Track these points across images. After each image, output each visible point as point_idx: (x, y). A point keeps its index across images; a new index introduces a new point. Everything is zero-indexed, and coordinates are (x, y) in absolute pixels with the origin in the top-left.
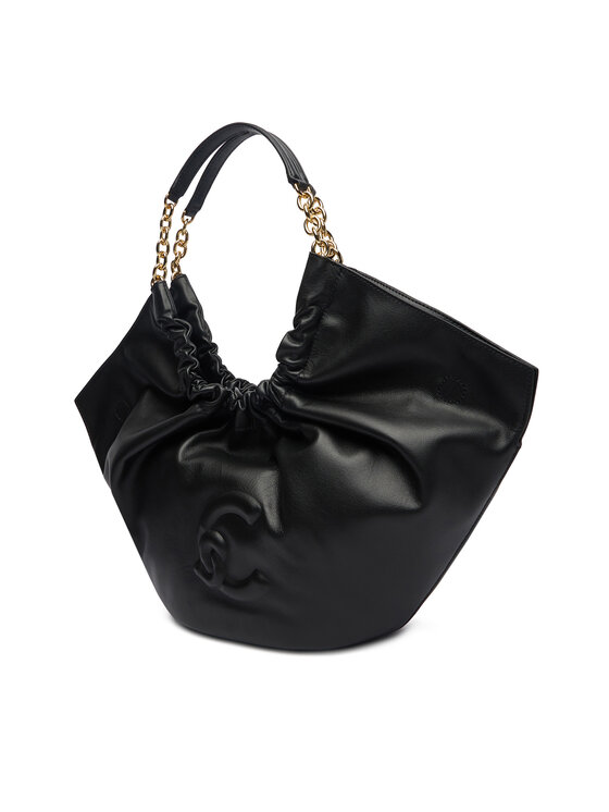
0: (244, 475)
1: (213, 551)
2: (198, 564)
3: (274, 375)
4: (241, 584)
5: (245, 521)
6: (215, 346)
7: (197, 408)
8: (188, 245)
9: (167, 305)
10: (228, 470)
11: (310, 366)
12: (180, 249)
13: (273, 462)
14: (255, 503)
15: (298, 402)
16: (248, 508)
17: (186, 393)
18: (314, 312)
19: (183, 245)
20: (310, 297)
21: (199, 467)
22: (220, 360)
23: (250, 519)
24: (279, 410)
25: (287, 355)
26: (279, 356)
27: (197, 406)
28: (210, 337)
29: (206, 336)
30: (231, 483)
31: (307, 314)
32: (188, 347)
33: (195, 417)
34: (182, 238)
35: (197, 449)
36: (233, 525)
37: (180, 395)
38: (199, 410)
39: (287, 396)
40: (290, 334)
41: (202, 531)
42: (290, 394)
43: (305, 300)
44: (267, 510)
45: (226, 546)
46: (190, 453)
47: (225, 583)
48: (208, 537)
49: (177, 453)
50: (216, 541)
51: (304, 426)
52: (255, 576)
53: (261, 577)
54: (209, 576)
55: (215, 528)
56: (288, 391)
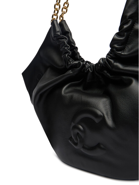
0: (93, 100)
1: (78, 133)
2: (71, 138)
3: (108, 54)
4: (92, 149)
5: (94, 121)
6: (77, 48)
7: (70, 72)
8: (68, 8)
9: (58, 29)
10: (85, 98)
11: (127, 49)
12: (65, 10)
13: (106, 94)
14: (99, 113)
15: (120, 66)
16: (96, 115)
17: (65, 66)
18: (131, 22)
19: (66, 8)
20: (129, 14)
21: (72, 97)
22: (79, 54)
23: (97, 121)
24: (109, 71)
25: (115, 44)
26: (111, 45)
27: (70, 71)
28: (75, 44)
29: (73, 44)
30: (87, 104)
31: (127, 23)
32: (66, 46)
33: (69, 75)
34: (66, 5)
35: (70, 89)
36: (88, 122)
37: (63, 67)
38: (71, 72)
39: (115, 64)
40: (117, 34)
41: (73, 124)
42: (116, 62)
43: (126, 16)
44: (106, 116)
45: (84, 132)
46: (67, 91)
47: (83, 147)
48: (75, 127)
49: (61, 91)
50: (79, 129)
51: (124, 77)
52: (98, 146)
53: (102, 146)
54: (76, 144)
55: (79, 123)
56: (115, 61)
